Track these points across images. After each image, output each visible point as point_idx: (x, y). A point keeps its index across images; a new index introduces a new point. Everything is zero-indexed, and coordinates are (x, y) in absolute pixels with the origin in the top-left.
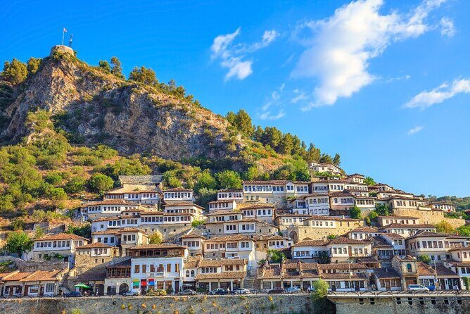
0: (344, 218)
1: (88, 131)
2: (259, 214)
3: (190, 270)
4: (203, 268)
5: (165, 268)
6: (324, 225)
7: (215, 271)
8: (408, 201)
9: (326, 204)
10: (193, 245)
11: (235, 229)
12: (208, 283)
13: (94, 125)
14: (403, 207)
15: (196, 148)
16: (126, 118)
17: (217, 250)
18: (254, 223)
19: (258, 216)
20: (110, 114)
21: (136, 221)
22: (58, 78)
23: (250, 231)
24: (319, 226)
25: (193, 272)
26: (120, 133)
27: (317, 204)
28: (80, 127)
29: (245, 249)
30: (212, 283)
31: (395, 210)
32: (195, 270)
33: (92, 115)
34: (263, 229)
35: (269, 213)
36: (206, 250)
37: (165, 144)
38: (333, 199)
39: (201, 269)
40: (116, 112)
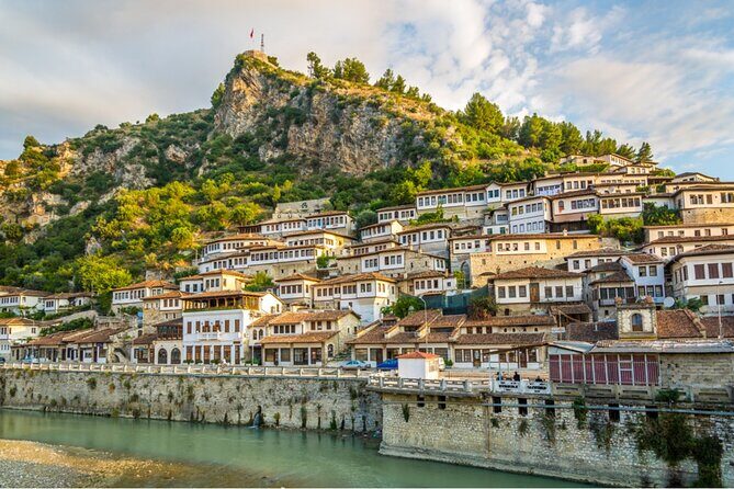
0: (566, 235)
1: (270, 153)
2: (425, 238)
3: (258, 330)
4: (276, 327)
5: (223, 326)
6: (521, 249)
7: (293, 331)
8: (718, 194)
9: (540, 213)
10: (294, 292)
11: (376, 265)
12: (276, 350)
13: (277, 145)
14: (705, 205)
15: (391, 156)
16: (310, 130)
17: (331, 298)
18: (402, 254)
19: (422, 241)
20: (292, 128)
21: (245, 260)
22: (239, 91)
23: (396, 266)
24: (512, 252)
25: (261, 332)
26: (305, 151)
27: (525, 215)
28: (261, 150)
29: (366, 294)
30: (282, 349)
31: (684, 213)
32: (264, 329)
33: (275, 133)
34: (416, 262)
35: (440, 237)
36: (316, 298)
37: (352, 156)
38: (556, 204)
39: (273, 328)
40: (299, 123)
